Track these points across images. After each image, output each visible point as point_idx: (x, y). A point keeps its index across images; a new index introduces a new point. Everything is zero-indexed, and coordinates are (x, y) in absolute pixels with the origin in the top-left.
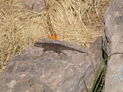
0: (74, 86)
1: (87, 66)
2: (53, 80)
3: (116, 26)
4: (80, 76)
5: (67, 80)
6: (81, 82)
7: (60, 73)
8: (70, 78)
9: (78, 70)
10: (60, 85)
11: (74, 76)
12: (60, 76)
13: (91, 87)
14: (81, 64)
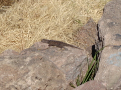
0: (73, 71)
1: (84, 58)
2: (58, 63)
3: (108, 29)
4: (78, 64)
5: (68, 64)
6: (78, 70)
7: (63, 59)
8: (71, 63)
9: (76, 59)
10: (63, 67)
11: (74, 62)
12: (64, 60)
13: (84, 76)
14: (79, 55)
